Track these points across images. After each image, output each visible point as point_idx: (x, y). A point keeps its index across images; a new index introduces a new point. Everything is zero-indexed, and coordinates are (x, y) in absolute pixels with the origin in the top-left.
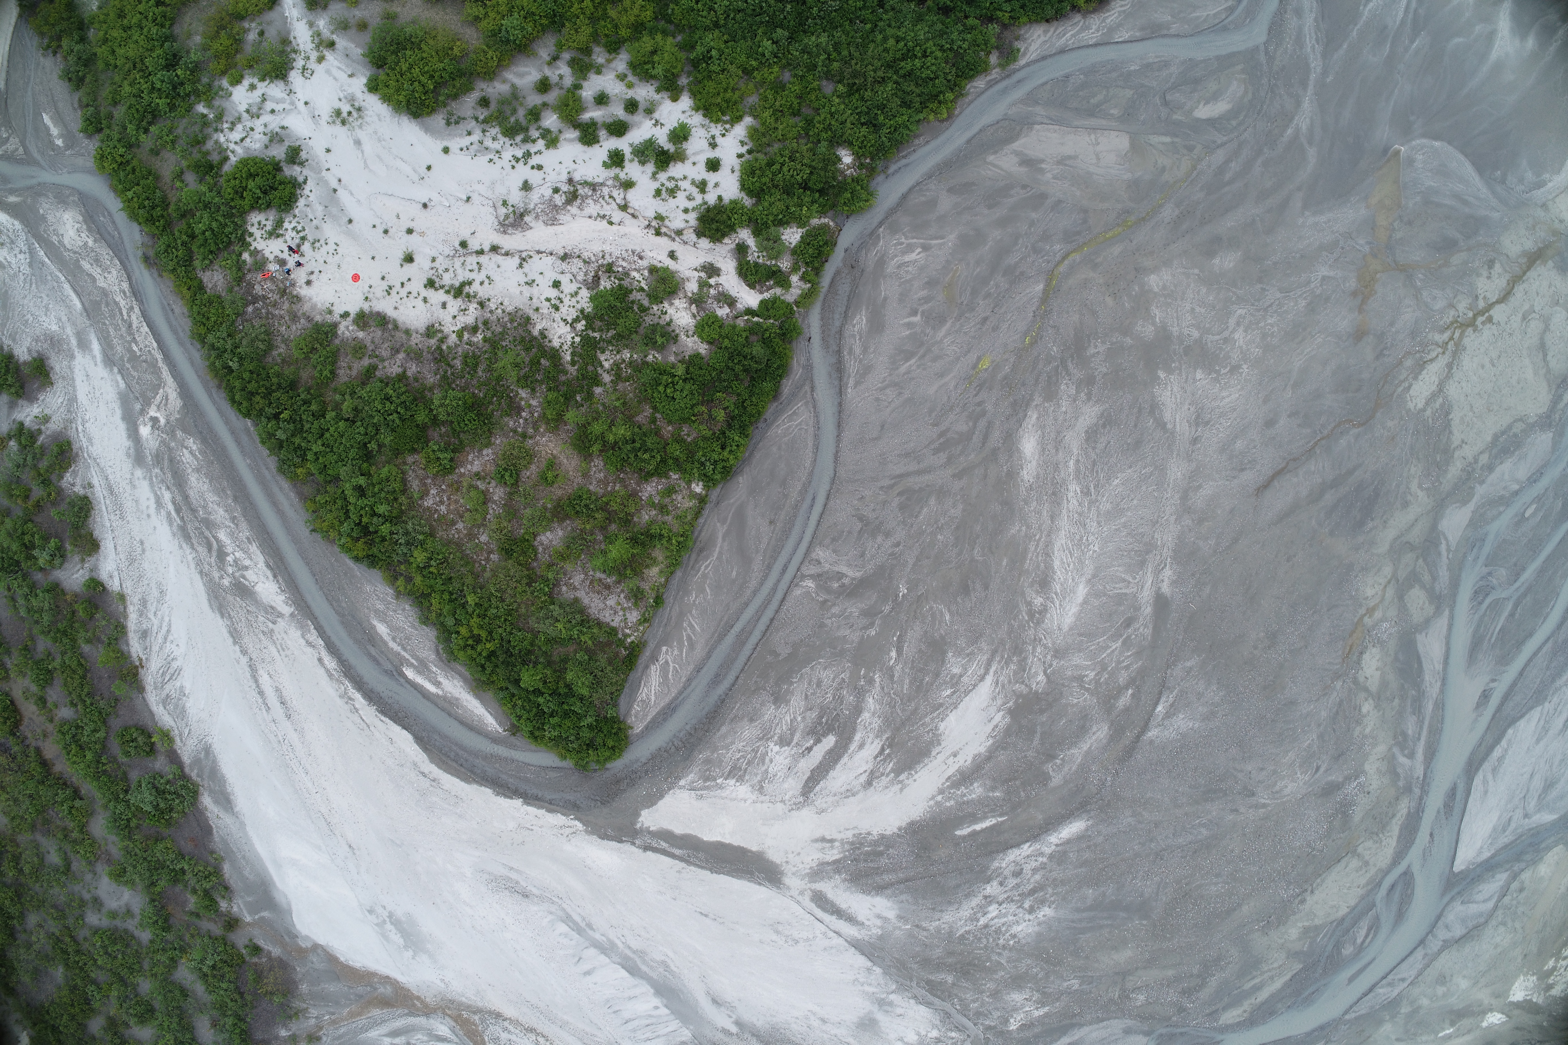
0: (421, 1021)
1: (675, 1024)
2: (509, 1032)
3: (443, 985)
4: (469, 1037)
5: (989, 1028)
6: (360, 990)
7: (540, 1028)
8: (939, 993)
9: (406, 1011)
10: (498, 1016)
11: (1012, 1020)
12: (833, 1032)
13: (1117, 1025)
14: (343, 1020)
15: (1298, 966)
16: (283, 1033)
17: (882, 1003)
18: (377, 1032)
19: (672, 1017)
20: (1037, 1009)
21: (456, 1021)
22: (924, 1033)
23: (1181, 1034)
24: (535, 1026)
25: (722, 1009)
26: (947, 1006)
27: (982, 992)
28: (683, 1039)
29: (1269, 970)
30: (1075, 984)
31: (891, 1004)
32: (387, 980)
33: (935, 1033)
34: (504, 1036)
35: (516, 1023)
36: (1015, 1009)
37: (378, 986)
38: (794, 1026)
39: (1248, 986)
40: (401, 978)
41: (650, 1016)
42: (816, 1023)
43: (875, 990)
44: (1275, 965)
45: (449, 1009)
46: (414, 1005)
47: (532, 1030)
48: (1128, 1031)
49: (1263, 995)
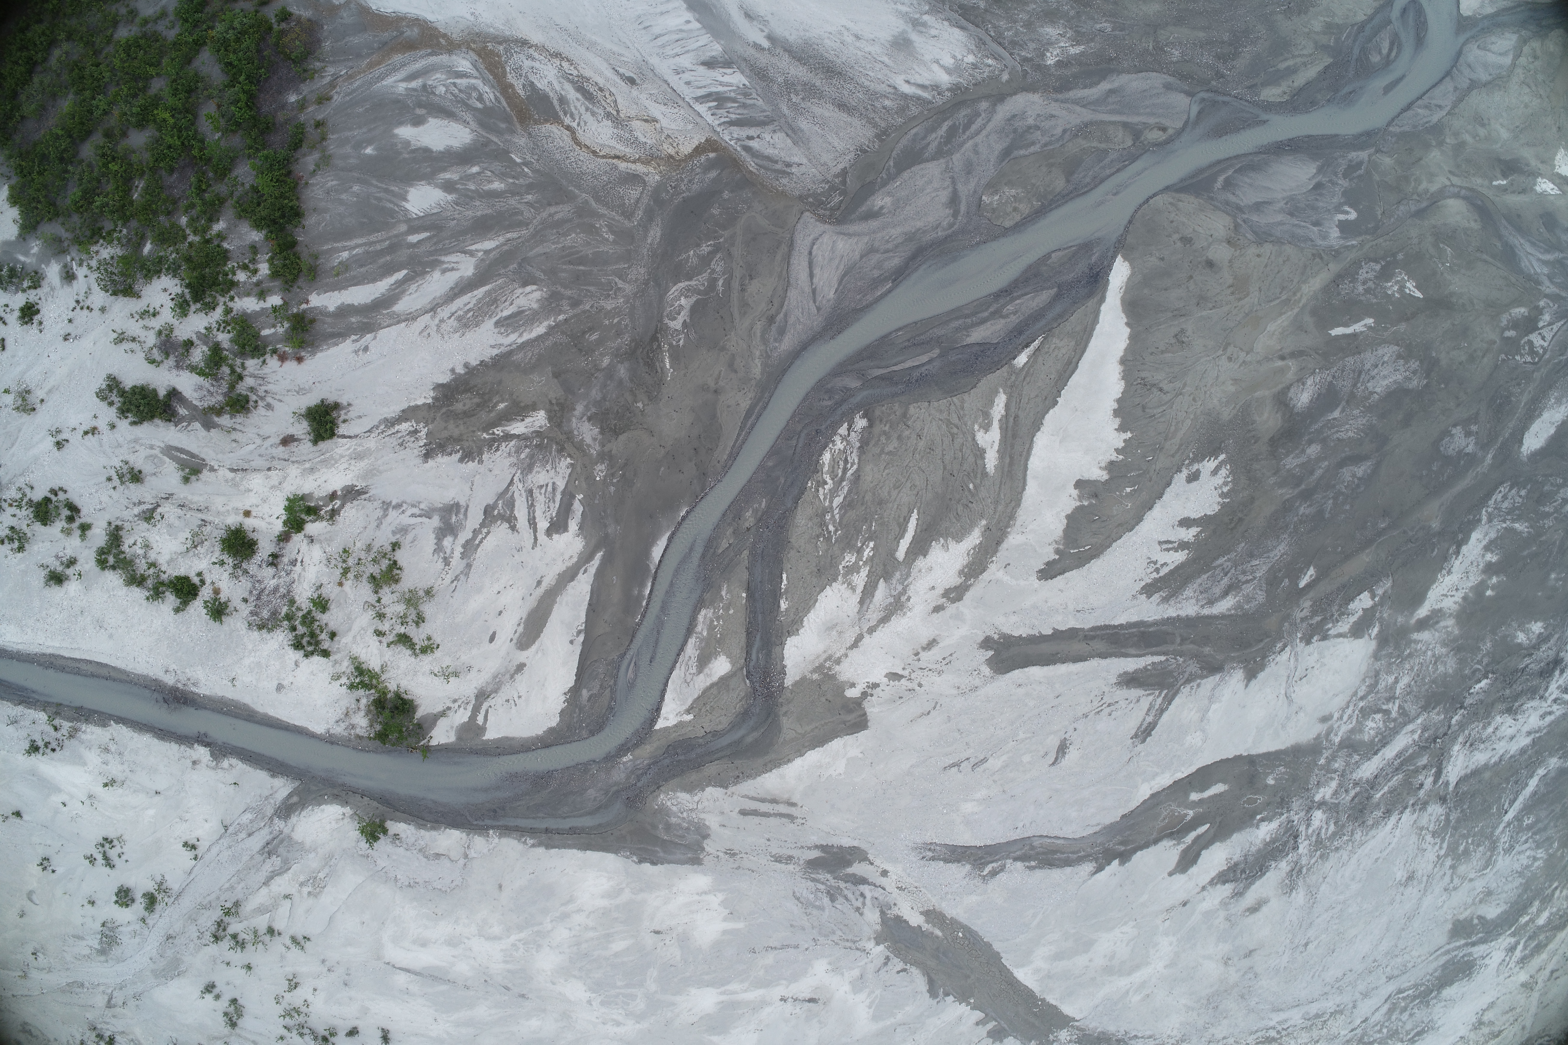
0: (443, 59)
1: (705, 39)
2: (533, 59)
3: (472, 19)
4: (490, 71)
5: (1025, 60)
6: (386, 35)
7: (566, 51)
8: (972, 18)
9: (429, 51)
10: (524, 43)
11: (1048, 54)
12: (867, 49)
13: (1156, 80)
14: (359, 73)
15: (1328, 60)
16: (293, 98)
17: (916, 24)
18: (394, 79)
19: (704, 31)
20: (1072, 46)
21: (479, 55)
22: (959, 57)
23: (1224, 102)
24: (562, 50)
25: (755, 23)
26: (981, 33)
27: (1015, 22)
28: (714, 54)
29: (1300, 56)
30: (1107, 26)
31: (924, 24)
32: (417, 22)
33: (970, 59)
34: (527, 63)
35: (541, 49)
36: (1050, 43)
37: (405, 29)
38: (827, 41)
39: (1282, 66)
40: (430, 17)
41: (681, 31)
42: (849, 39)
43: (908, 9)
44: (1305, 52)
45: (474, 42)
46: (439, 43)
47: (557, 55)
48: (1168, 87)
49: (1300, 80)
